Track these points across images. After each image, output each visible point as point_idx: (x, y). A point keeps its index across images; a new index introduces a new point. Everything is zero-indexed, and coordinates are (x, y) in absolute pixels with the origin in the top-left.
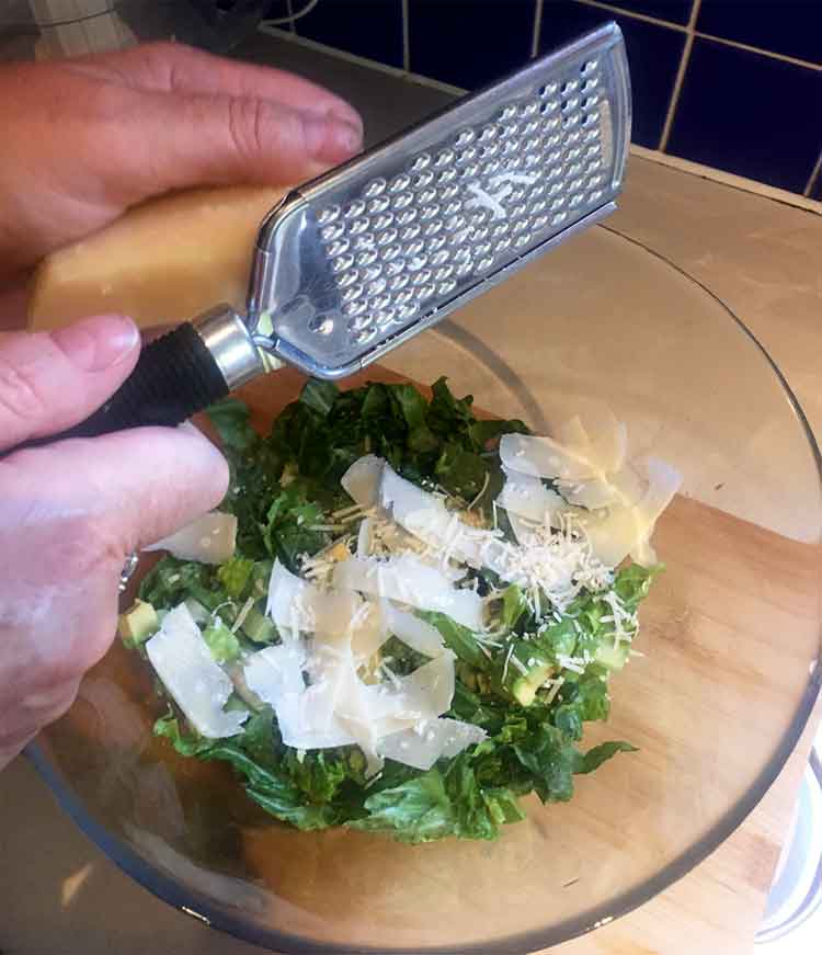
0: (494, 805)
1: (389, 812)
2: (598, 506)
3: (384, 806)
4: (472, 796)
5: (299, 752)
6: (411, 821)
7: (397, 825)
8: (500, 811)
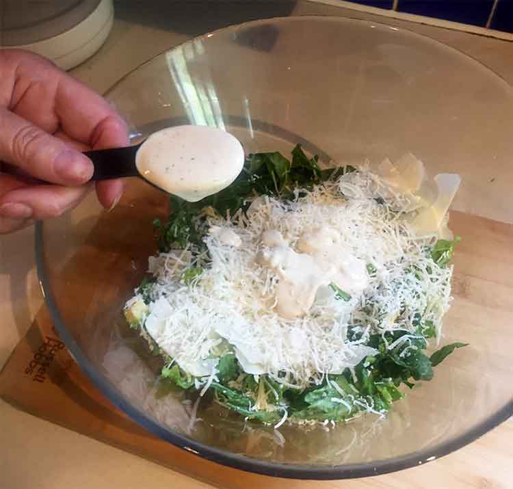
0: (385, 391)
1: (320, 403)
2: (411, 210)
3: (316, 400)
4: (370, 386)
5: (255, 377)
6: (334, 408)
7: (326, 411)
8: (389, 394)
